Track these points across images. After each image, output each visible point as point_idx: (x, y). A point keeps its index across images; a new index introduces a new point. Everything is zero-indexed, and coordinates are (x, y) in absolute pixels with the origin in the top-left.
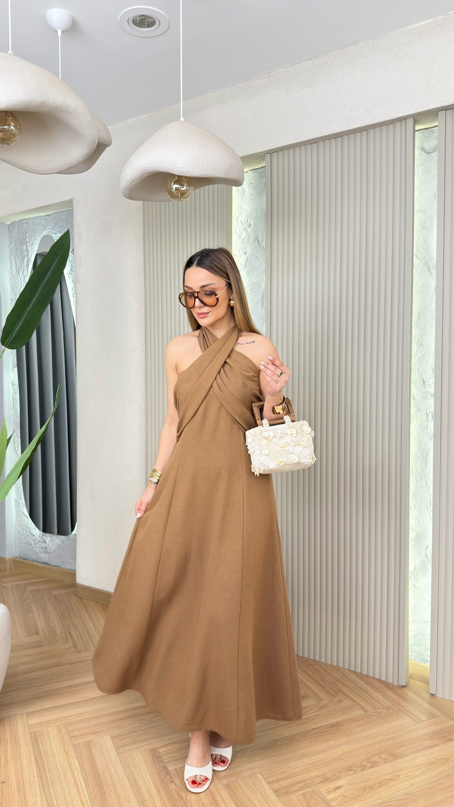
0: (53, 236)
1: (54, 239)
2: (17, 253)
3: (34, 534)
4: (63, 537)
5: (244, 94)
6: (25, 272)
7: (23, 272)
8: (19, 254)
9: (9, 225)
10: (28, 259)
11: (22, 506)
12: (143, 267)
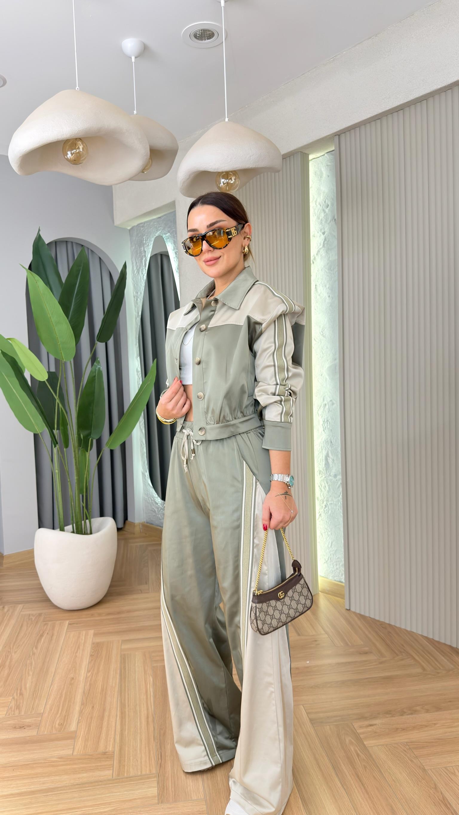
0: (164, 236)
1: (165, 239)
2: (137, 254)
3: (157, 502)
5: (313, 82)
6: (144, 272)
7: (142, 272)
8: (138, 255)
9: (130, 230)
10: (145, 259)
11: (147, 478)
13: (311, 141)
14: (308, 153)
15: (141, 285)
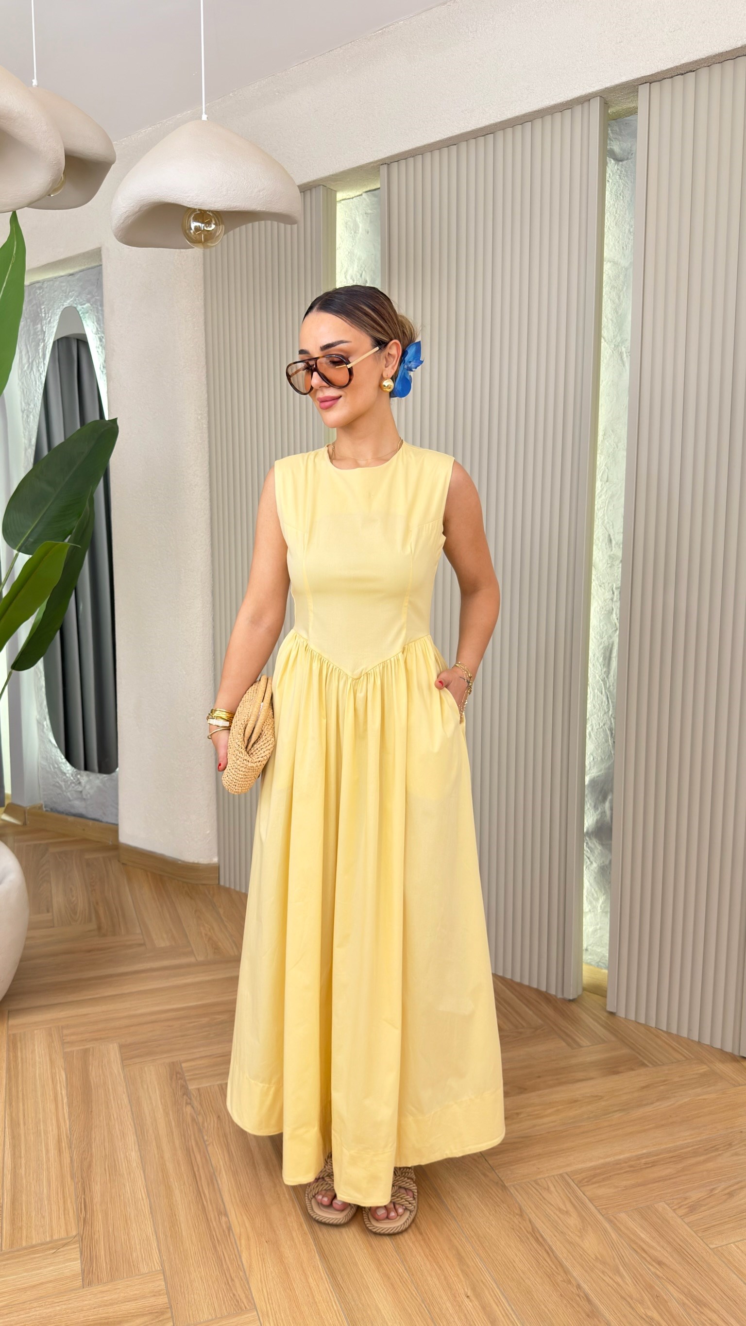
0: (79, 308)
1: (80, 313)
2: (29, 336)
3: (65, 771)
4: (105, 775)
5: (347, 66)
6: (41, 367)
7: (38, 367)
10: (44, 345)
11: (47, 730)
12: (205, 354)
13: (342, 170)
14: (335, 189)
15: (36, 390)
